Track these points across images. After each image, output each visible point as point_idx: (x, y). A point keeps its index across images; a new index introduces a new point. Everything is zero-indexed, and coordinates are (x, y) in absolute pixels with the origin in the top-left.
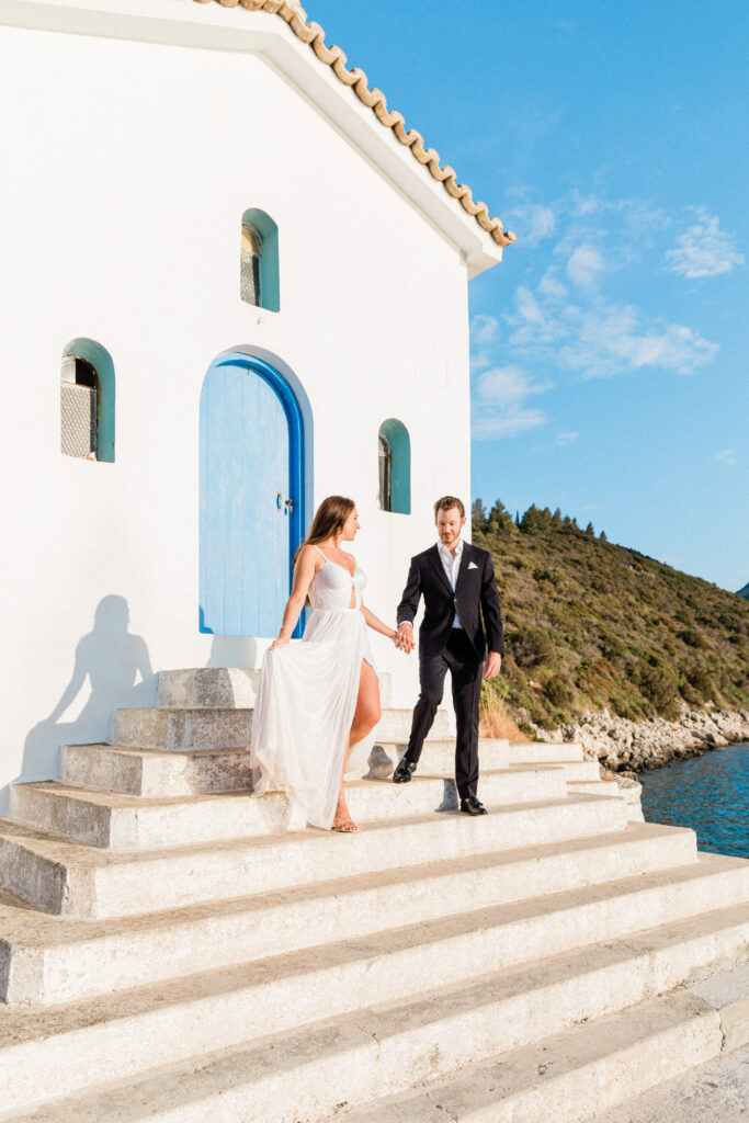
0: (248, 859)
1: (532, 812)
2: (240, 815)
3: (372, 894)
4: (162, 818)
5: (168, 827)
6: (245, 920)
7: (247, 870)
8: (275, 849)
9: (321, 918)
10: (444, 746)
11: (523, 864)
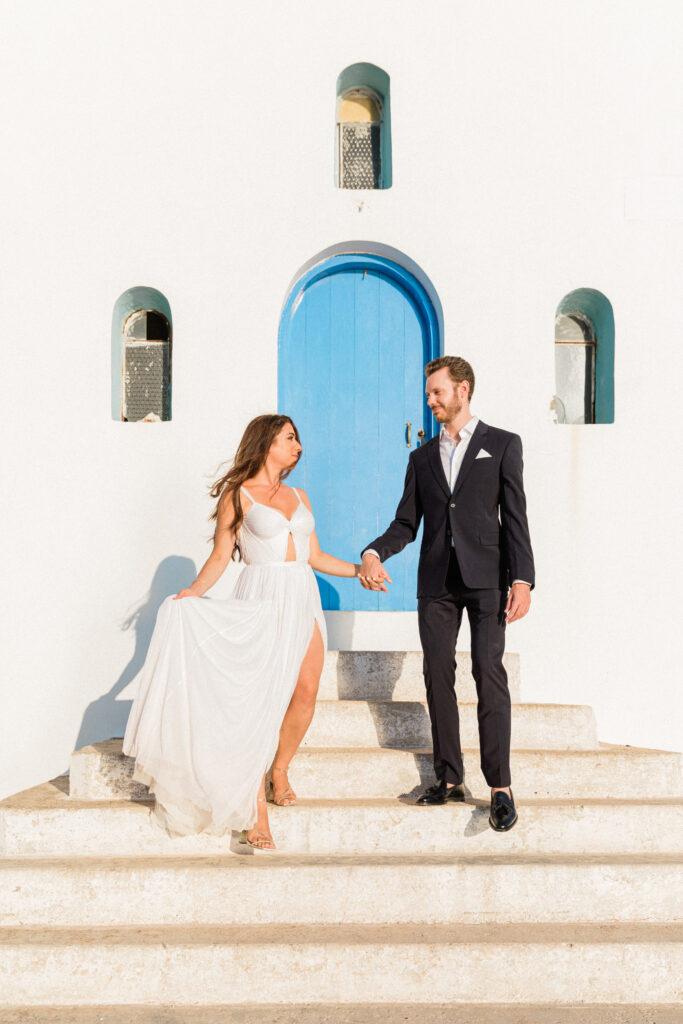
0: (95, 883)
1: (626, 870)
2: (132, 829)
3: (225, 953)
4: (35, 823)
5: (41, 834)
6: (25, 955)
7: (93, 896)
8: (134, 876)
9: (138, 970)
10: (536, 758)
11: (535, 948)
